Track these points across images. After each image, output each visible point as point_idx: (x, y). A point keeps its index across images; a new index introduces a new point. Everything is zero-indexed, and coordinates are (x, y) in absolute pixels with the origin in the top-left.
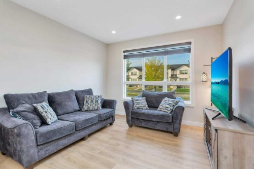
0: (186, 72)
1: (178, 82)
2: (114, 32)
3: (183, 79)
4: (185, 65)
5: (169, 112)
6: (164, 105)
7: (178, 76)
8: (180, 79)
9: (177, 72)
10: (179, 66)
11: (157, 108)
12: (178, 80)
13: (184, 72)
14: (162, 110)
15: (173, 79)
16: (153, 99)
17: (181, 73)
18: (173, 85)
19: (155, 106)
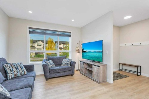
0: (41, 45)
1: (36, 51)
2: (30, 12)
3: (39, 49)
4: (40, 41)
5: (69, 65)
6: (65, 63)
7: (36, 47)
8: (37, 49)
9: (35, 45)
10: (37, 41)
11: (60, 65)
12: (36, 49)
13: (40, 45)
14: (65, 65)
15: (32, 49)
16: (57, 60)
17: (37, 45)
18: (33, 53)
19: (59, 64)
